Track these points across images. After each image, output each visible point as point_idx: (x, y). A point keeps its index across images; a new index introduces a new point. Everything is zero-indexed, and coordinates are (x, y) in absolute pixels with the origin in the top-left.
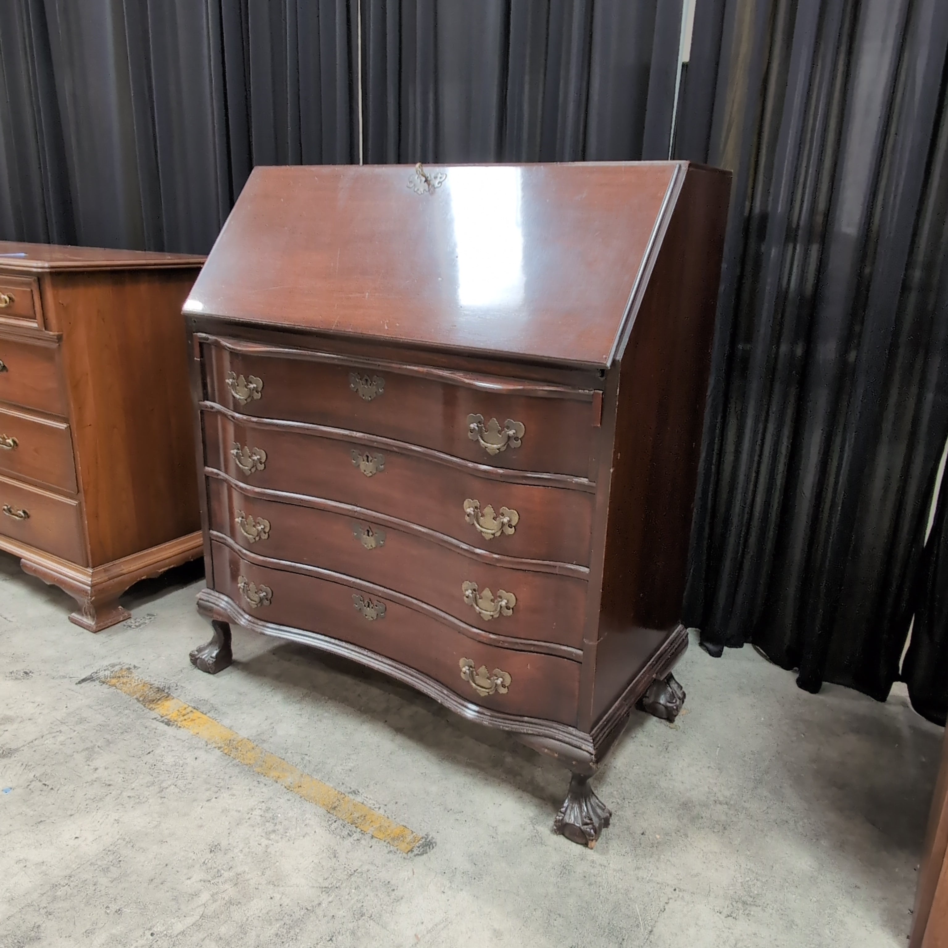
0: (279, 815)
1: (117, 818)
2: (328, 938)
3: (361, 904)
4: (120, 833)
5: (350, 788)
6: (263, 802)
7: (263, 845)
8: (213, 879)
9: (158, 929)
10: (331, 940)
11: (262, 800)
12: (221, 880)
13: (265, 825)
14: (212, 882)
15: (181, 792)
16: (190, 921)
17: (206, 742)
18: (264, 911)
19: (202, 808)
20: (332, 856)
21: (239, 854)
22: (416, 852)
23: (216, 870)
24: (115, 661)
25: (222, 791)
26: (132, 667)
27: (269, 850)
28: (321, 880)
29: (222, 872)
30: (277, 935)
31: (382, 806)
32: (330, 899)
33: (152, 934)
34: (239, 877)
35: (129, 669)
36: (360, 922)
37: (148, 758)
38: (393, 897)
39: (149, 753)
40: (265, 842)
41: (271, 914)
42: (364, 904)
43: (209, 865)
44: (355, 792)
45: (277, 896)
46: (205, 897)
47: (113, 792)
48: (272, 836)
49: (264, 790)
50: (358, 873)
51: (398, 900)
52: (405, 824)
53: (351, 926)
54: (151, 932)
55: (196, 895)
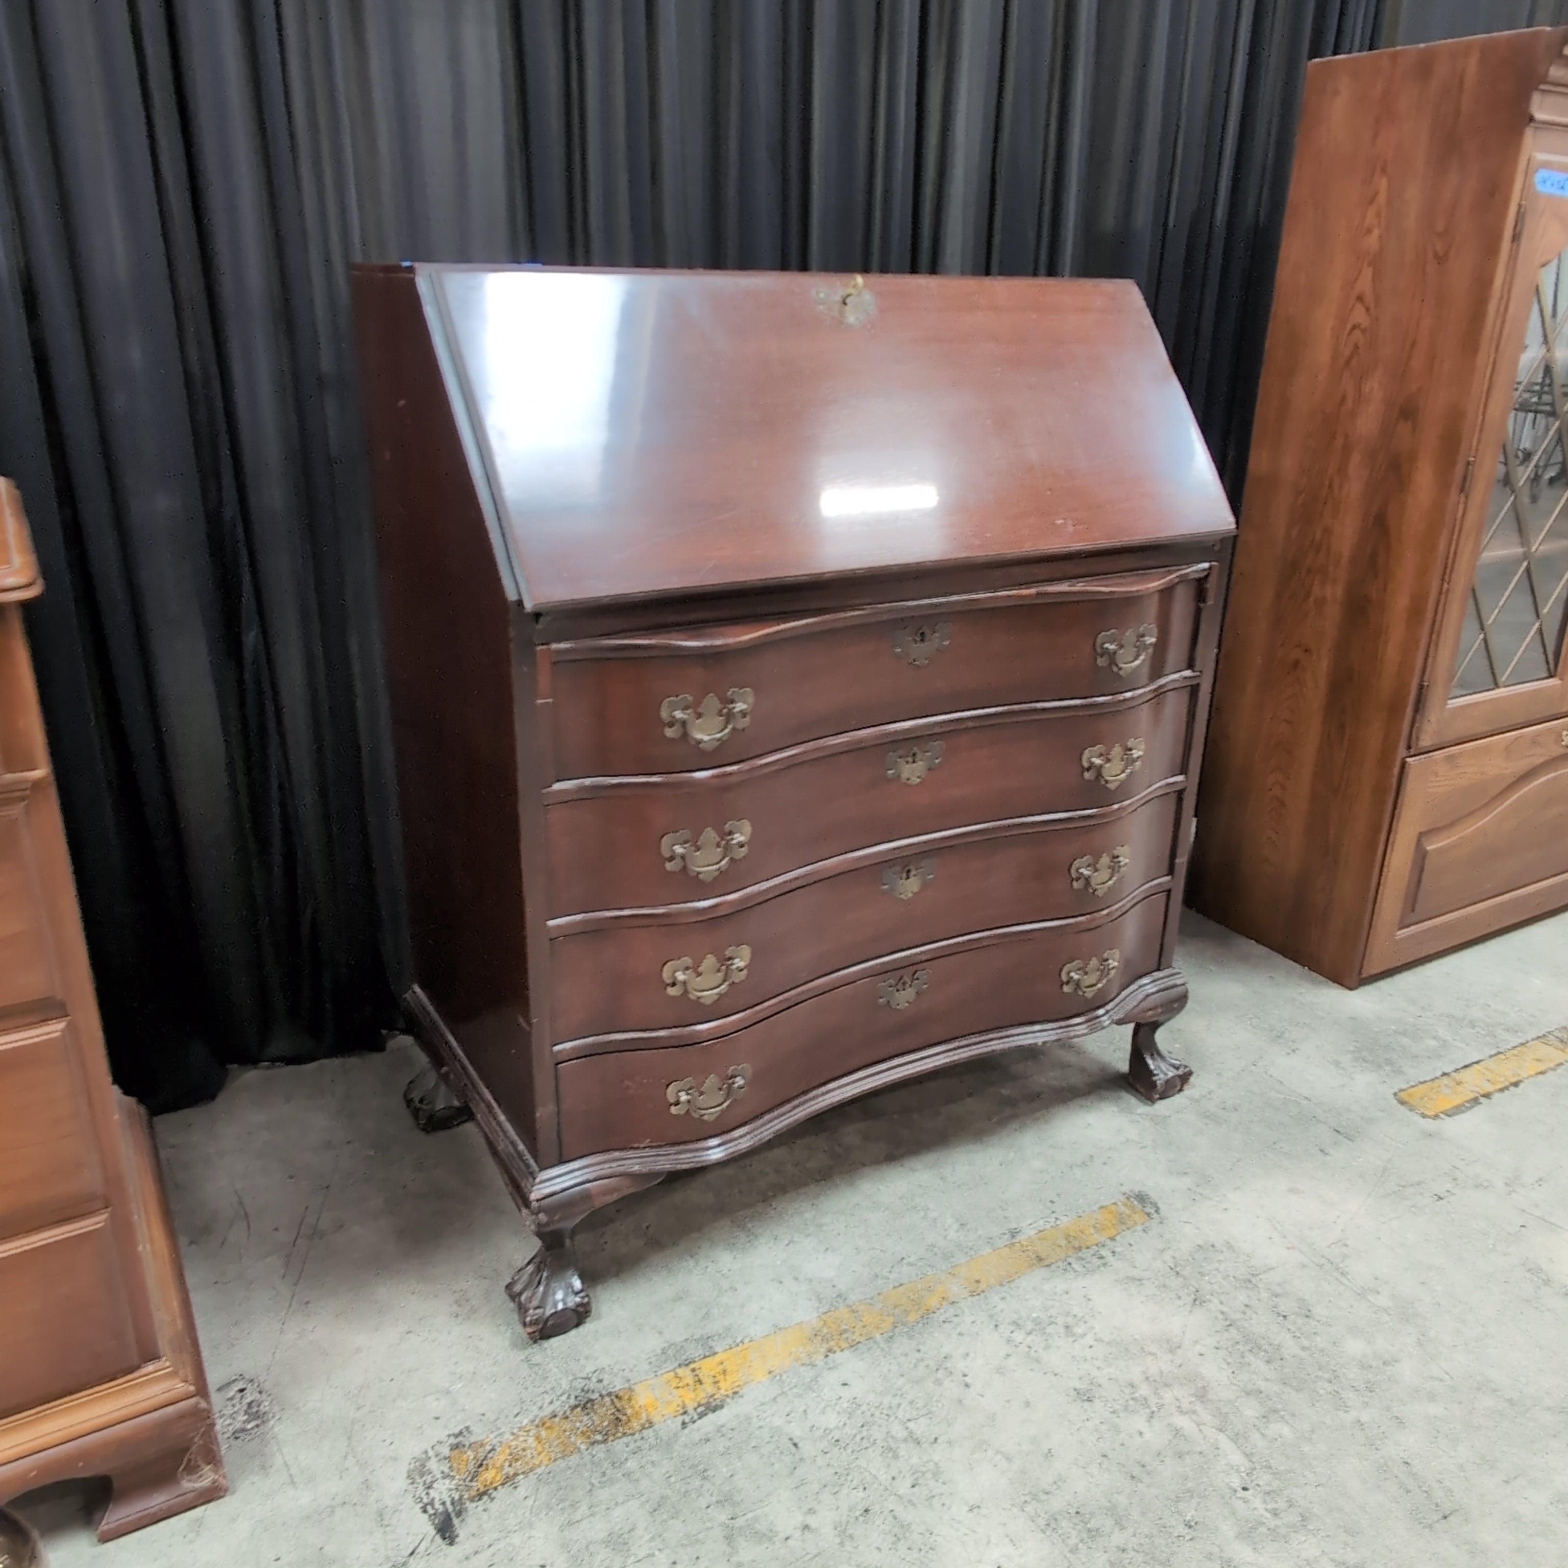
0: (1034, 1315)
1: (967, 1509)
2: (1281, 1318)
3: (1232, 1279)
4: (1009, 1507)
5: (1005, 1234)
6: (996, 1326)
7: (1092, 1343)
8: (1148, 1407)
9: (1236, 1483)
10: (1285, 1317)
11: (992, 1326)
12: (1153, 1401)
13: (1050, 1334)
14: (1155, 1409)
15: (930, 1416)
16: (1225, 1443)
17: (803, 1365)
18: (1225, 1366)
19: (983, 1396)
20: (1139, 1282)
21: (1105, 1371)
22: (1152, 1211)
23: (1131, 1402)
24: (404, 1467)
25: (949, 1365)
26: (453, 1440)
27: (1106, 1339)
28: (1180, 1303)
29: (1137, 1395)
30: (1268, 1362)
31: (1054, 1215)
32: (1216, 1301)
33: (1245, 1489)
34: (1151, 1379)
35: (455, 1447)
36: (1260, 1285)
37: (807, 1448)
38: (1224, 1249)
39: (795, 1445)
40: (1089, 1340)
41: (1230, 1360)
42: (1231, 1274)
43: (1117, 1407)
44: (1014, 1233)
45: (1198, 1348)
46: (1183, 1422)
47: (891, 1507)
48: (1079, 1330)
49: (968, 1319)
50: (1176, 1266)
51: (1230, 1247)
52: (1098, 1205)
53: (1265, 1295)
54: (1240, 1489)
55: (1177, 1432)
